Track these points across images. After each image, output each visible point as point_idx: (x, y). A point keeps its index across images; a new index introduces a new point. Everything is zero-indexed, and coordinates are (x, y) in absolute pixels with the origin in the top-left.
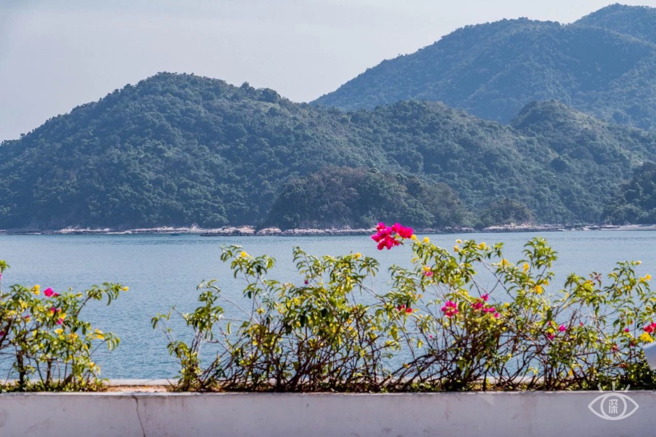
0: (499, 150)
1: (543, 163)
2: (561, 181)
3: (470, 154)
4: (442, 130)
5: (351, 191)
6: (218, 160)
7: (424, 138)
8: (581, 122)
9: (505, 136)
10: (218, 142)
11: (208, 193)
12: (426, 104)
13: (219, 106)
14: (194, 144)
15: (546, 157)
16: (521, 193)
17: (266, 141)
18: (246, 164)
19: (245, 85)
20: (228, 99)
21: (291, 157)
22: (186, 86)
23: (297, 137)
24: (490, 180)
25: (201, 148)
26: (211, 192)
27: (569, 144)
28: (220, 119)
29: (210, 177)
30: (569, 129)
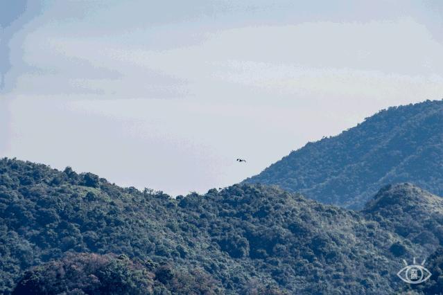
0: (330, 235)
1: (382, 248)
2: (393, 266)
3: (299, 239)
4: (273, 214)
5: (92, 278)
6: (26, 245)
7: (253, 223)
8: (433, 206)
9: (344, 220)
10: (28, 228)
11: (11, 280)
12: (260, 188)
13: (35, 191)
14: (4, 229)
15: (385, 241)
16: (346, 279)
17: (76, 226)
18: (53, 250)
19: (68, 169)
20: (48, 184)
21: (99, 243)
22: (5, 170)
23: (108, 222)
24: (316, 265)
25: (10, 234)
26: (14, 279)
27: (416, 228)
28: (33, 204)
29: (15, 264)
30: (419, 213)
